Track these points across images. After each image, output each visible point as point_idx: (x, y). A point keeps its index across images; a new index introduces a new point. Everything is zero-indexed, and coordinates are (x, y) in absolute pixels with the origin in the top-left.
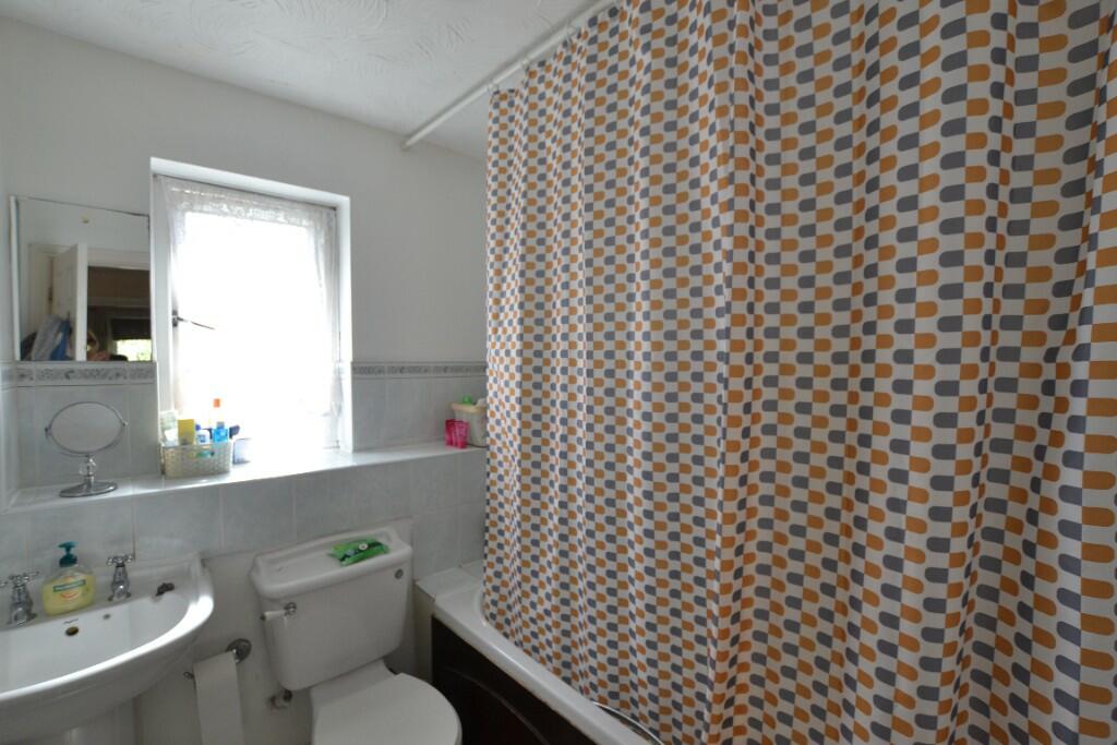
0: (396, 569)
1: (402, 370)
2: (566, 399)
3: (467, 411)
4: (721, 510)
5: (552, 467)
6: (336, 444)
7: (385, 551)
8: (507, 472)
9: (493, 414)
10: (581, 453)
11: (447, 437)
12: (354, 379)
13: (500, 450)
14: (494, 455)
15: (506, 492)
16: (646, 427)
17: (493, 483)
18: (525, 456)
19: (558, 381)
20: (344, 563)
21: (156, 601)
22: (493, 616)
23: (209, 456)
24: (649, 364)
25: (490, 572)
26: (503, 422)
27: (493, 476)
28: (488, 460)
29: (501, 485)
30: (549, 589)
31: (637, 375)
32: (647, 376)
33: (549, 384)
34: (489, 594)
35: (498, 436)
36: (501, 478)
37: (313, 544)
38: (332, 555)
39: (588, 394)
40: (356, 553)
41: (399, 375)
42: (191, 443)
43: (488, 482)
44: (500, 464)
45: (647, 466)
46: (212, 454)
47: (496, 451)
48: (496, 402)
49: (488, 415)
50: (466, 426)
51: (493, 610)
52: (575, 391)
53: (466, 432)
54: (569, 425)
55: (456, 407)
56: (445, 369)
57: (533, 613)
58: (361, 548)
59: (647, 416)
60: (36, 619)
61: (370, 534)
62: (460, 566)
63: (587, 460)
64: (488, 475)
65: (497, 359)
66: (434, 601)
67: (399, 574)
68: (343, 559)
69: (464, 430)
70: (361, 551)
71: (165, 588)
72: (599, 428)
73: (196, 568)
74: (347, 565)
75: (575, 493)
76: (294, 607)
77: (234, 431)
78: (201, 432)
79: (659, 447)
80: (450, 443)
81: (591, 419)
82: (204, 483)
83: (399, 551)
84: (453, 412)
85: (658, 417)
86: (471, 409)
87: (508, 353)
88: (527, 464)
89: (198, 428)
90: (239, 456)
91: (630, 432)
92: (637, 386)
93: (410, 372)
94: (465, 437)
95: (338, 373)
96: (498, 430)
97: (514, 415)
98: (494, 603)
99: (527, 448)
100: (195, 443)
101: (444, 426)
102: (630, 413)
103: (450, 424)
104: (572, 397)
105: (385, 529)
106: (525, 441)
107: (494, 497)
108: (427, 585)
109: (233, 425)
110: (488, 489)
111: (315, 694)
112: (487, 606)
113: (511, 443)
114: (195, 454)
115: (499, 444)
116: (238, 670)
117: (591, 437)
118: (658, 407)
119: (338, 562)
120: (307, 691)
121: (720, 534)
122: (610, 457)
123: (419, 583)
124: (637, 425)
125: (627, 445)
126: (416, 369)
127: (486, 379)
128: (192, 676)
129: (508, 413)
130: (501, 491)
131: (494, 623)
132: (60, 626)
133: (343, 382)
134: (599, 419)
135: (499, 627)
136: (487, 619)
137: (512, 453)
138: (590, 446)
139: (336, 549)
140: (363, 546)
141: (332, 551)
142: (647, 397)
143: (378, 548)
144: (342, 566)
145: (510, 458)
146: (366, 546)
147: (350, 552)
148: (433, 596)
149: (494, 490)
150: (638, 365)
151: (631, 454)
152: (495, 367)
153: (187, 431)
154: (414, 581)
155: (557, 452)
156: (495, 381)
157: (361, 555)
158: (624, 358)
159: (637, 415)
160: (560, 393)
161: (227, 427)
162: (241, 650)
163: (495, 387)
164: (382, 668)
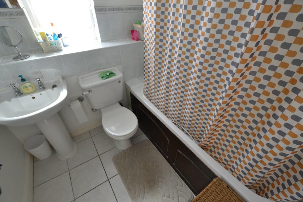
0: (119, 81)
1: (113, 9)
2: (173, 28)
3: (138, 27)
4: (229, 85)
5: (166, 54)
6: (96, 39)
7: (115, 75)
8: (151, 53)
9: (146, 31)
10: (178, 44)
11: (132, 36)
12: (96, 14)
13: (148, 45)
14: (146, 47)
15: (150, 60)
16: (205, 44)
17: (146, 56)
18: (157, 49)
19: (171, 19)
20: (103, 79)
21: (53, 90)
22: (147, 95)
23: (54, 45)
24: (213, 14)
25: (146, 83)
26: (149, 34)
27: (146, 54)
28: (144, 48)
29: (149, 57)
30: (163, 92)
31: (206, 20)
32: (210, 21)
33: (167, 20)
34: (145, 89)
35: (148, 40)
36: (149, 55)
37: (94, 72)
38: (99, 76)
39: (183, 18)
40: (106, 76)
41: (113, 12)
42: (47, 41)
43: (144, 56)
44: (149, 50)
45: (202, 60)
46: (55, 44)
47: (147, 45)
48: (147, 26)
49: (144, 31)
50: (138, 32)
51: (147, 93)
52: (177, 24)
53: (138, 35)
54: (174, 39)
55: (134, 25)
56: (130, 9)
57: (157, 97)
58: (107, 74)
59: (206, 40)
60: (23, 95)
61: (110, 69)
62: (138, 78)
63: (179, 54)
64: (145, 53)
65: (147, 6)
66: (130, 88)
67: (119, 82)
68: (103, 78)
69: (137, 34)
70: (107, 75)
71: (54, 86)
72: (185, 42)
73: (61, 80)
74: (104, 79)
75: (174, 59)
76: (91, 91)
77: (60, 36)
78: (49, 36)
79: (208, 53)
80: (133, 39)
81: (182, 38)
82: (55, 55)
83: (119, 75)
84: (133, 27)
85: (211, 41)
86: (139, 26)
87: (151, 4)
88: (157, 52)
89: (47, 35)
90: (65, 44)
91: (197, 45)
92: (204, 25)
93: (117, 10)
94: (138, 37)
95: (91, 10)
96: (148, 37)
97: (153, 32)
98: (147, 91)
99: (158, 46)
100: (48, 41)
101: (130, 32)
102: (199, 37)
103: (133, 31)
104: (176, 27)
105: (114, 68)
106: (157, 43)
107: (146, 61)
108: (129, 83)
109: (59, 34)
110: (145, 58)
111: (102, 110)
112: (145, 92)
113: (152, 43)
114: (50, 45)
115: (148, 42)
116: (81, 104)
117: (181, 45)
118: (212, 36)
119: (101, 79)
120: (100, 110)
121: (226, 93)
122: (188, 54)
123: (126, 83)
124: (201, 43)
125: (196, 42)
126: (119, 9)
127: (143, 16)
128: (69, 105)
129: (151, 31)
130: (149, 59)
131: (147, 96)
132: (29, 97)
133: (93, 14)
134: (186, 38)
135: (148, 97)
136: (145, 95)
137: (152, 47)
138: (180, 49)
139: (100, 74)
140: (108, 74)
141: (99, 75)
142: (208, 30)
143: (112, 74)
144: (103, 80)
145: (152, 49)
146: (109, 74)
147: (104, 76)
148: (130, 87)
149: (147, 58)
150: (207, 14)
151: (196, 54)
152: (146, 10)
153: (44, 36)
154: (125, 82)
155: (168, 49)
156: (146, 17)
157: (108, 77)
158: (201, 10)
159: (202, 38)
160: (171, 25)
161: (57, 35)
162: (81, 99)
163: (146, 19)
164: (118, 105)
